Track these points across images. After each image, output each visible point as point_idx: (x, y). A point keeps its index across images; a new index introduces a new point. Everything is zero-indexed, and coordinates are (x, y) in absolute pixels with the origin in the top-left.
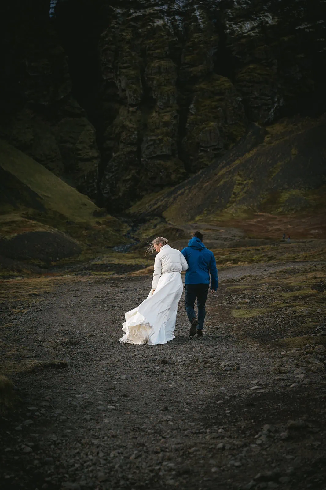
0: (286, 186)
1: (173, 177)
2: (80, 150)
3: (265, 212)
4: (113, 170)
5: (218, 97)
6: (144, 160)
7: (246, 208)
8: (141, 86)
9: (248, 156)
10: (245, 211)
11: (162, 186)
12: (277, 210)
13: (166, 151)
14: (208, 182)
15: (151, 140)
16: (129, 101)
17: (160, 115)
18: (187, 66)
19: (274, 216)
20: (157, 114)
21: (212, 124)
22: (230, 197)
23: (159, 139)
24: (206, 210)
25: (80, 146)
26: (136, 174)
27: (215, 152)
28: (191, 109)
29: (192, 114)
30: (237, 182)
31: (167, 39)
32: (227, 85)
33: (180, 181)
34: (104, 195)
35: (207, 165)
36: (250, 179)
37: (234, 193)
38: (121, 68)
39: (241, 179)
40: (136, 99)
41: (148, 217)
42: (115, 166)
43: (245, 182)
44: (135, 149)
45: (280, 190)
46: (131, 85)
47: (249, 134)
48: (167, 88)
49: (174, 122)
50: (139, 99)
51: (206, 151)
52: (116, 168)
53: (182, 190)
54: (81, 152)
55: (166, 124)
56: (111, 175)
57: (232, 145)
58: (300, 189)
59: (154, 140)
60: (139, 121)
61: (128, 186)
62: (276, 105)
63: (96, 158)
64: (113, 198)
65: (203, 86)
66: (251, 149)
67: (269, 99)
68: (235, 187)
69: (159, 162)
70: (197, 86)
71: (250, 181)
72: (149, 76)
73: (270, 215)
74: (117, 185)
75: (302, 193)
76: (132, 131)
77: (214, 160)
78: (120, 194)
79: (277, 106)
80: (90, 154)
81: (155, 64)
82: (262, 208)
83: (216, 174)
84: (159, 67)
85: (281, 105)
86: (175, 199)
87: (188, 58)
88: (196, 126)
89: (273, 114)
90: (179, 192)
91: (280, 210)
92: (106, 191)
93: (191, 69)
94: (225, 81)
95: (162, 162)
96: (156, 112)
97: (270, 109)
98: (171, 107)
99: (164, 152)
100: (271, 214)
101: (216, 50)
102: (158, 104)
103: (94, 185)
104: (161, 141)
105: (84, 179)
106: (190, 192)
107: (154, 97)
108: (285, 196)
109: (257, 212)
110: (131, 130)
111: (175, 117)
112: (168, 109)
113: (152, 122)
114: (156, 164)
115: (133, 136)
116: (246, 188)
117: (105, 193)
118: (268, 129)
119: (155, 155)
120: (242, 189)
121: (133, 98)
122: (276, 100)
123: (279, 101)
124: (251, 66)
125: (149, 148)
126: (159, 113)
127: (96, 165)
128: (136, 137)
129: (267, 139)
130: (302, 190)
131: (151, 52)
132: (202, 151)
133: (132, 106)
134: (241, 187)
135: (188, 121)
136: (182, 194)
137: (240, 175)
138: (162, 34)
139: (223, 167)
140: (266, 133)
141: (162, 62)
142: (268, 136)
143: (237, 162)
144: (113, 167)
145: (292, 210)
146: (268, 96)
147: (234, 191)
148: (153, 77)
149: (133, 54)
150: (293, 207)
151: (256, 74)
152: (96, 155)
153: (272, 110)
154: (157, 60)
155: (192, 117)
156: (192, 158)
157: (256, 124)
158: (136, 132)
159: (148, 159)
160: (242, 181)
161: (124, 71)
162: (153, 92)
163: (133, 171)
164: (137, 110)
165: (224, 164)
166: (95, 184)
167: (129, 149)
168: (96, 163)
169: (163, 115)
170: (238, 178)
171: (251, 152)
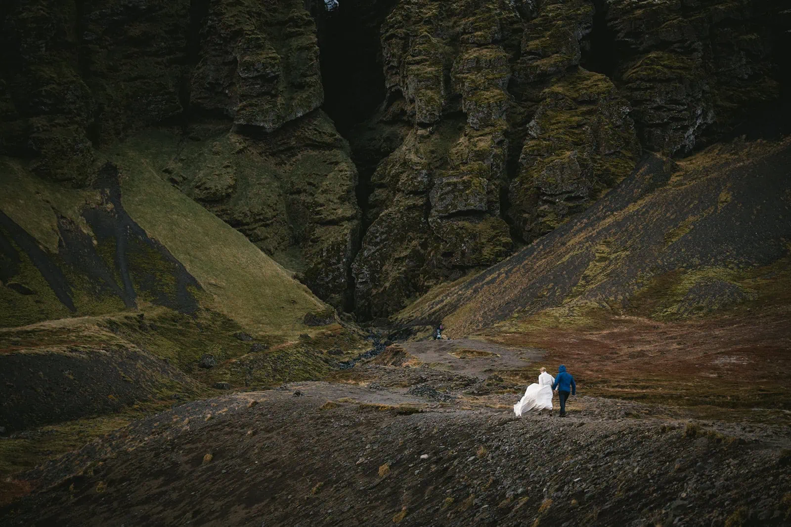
0: (696, 261)
1: (486, 252)
2: (322, 205)
3: (638, 315)
4: (378, 240)
5: (584, 108)
6: (433, 222)
7: (595, 305)
8: (442, 92)
9: (632, 208)
10: (592, 313)
11: (463, 269)
12: (665, 310)
13: (474, 203)
14: (545, 258)
15: (448, 184)
16: (419, 118)
17: (472, 140)
18: (530, 57)
19: (654, 323)
20: (467, 138)
21: (568, 153)
22: (575, 285)
23: (464, 182)
24: (518, 312)
25: (321, 199)
26: (420, 248)
27: (571, 205)
28: (532, 128)
29: (534, 138)
30: (597, 255)
31: (500, 14)
32: (602, 86)
33: (500, 259)
34: (358, 286)
35: (553, 228)
36: (626, 249)
37: (585, 278)
38: (409, 63)
39: (607, 250)
40: (430, 114)
41: (417, 327)
42: (383, 233)
43: (613, 256)
44: (420, 202)
45: (682, 269)
46: (423, 91)
47: (641, 171)
48: (487, 94)
49: (497, 151)
50: (436, 113)
51: (553, 203)
52: (384, 237)
53: (495, 275)
54: (322, 208)
55: (480, 155)
56: (373, 249)
57: (604, 192)
58: (726, 266)
59: (455, 184)
60: (432, 152)
61: (403, 269)
62: (699, 122)
63: (349, 219)
64: (374, 292)
65: (558, 89)
66: (641, 197)
67: (685, 110)
68: (591, 264)
69: (460, 223)
70: (547, 90)
71: (624, 254)
72: (458, 75)
73: (646, 321)
74: (384, 268)
75: (730, 274)
76: (416, 170)
77: (566, 220)
78: (387, 285)
79: (701, 124)
80: (340, 211)
81: (473, 54)
82: (632, 306)
83: (564, 244)
84: (478, 60)
85: (710, 121)
86: (476, 291)
87: (533, 44)
88: (539, 158)
89: (692, 137)
90: (489, 278)
91: (674, 309)
92: (362, 278)
93: (539, 62)
94: (599, 80)
95: (467, 224)
96: (466, 135)
97: (685, 128)
98: (492, 125)
99: (470, 205)
100: (650, 318)
101: (587, 31)
102: (470, 121)
103: (338, 269)
104: (467, 185)
105: (321, 257)
106: (507, 277)
107: (464, 111)
108: (690, 280)
109: (619, 315)
110: (415, 168)
111: (500, 143)
112: (487, 130)
113: (456, 154)
114: (455, 227)
115: (419, 179)
116: (612, 266)
117: (361, 283)
118: (682, 163)
119: (454, 211)
120: (604, 269)
121: (424, 112)
122: (699, 112)
123: (705, 114)
124: (652, 55)
125: (445, 198)
126: (471, 137)
127: (346, 231)
128: (425, 180)
129: (674, 179)
130: (732, 269)
131: (466, 36)
132: (545, 202)
133: (423, 125)
134: (603, 264)
135: (523, 151)
136: (493, 281)
137: (608, 244)
138: (491, 7)
139: (581, 230)
140: (675, 169)
141: (484, 51)
142: (678, 174)
143: (609, 220)
144: (378, 235)
145: (700, 309)
146: (683, 104)
147: (587, 272)
148: (465, 75)
149: (434, 40)
150: (703, 304)
151: (659, 67)
152: (349, 213)
153: (691, 131)
154: (477, 49)
155: (532, 143)
156: (526, 215)
157: (658, 155)
158: (424, 172)
159: (441, 218)
160: (609, 254)
161: (414, 67)
162: (463, 102)
163: (414, 242)
164: (431, 133)
165: (583, 225)
166: (340, 265)
167: (410, 202)
168: (347, 228)
169: (476, 139)
170: (604, 248)
171: (640, 202)
